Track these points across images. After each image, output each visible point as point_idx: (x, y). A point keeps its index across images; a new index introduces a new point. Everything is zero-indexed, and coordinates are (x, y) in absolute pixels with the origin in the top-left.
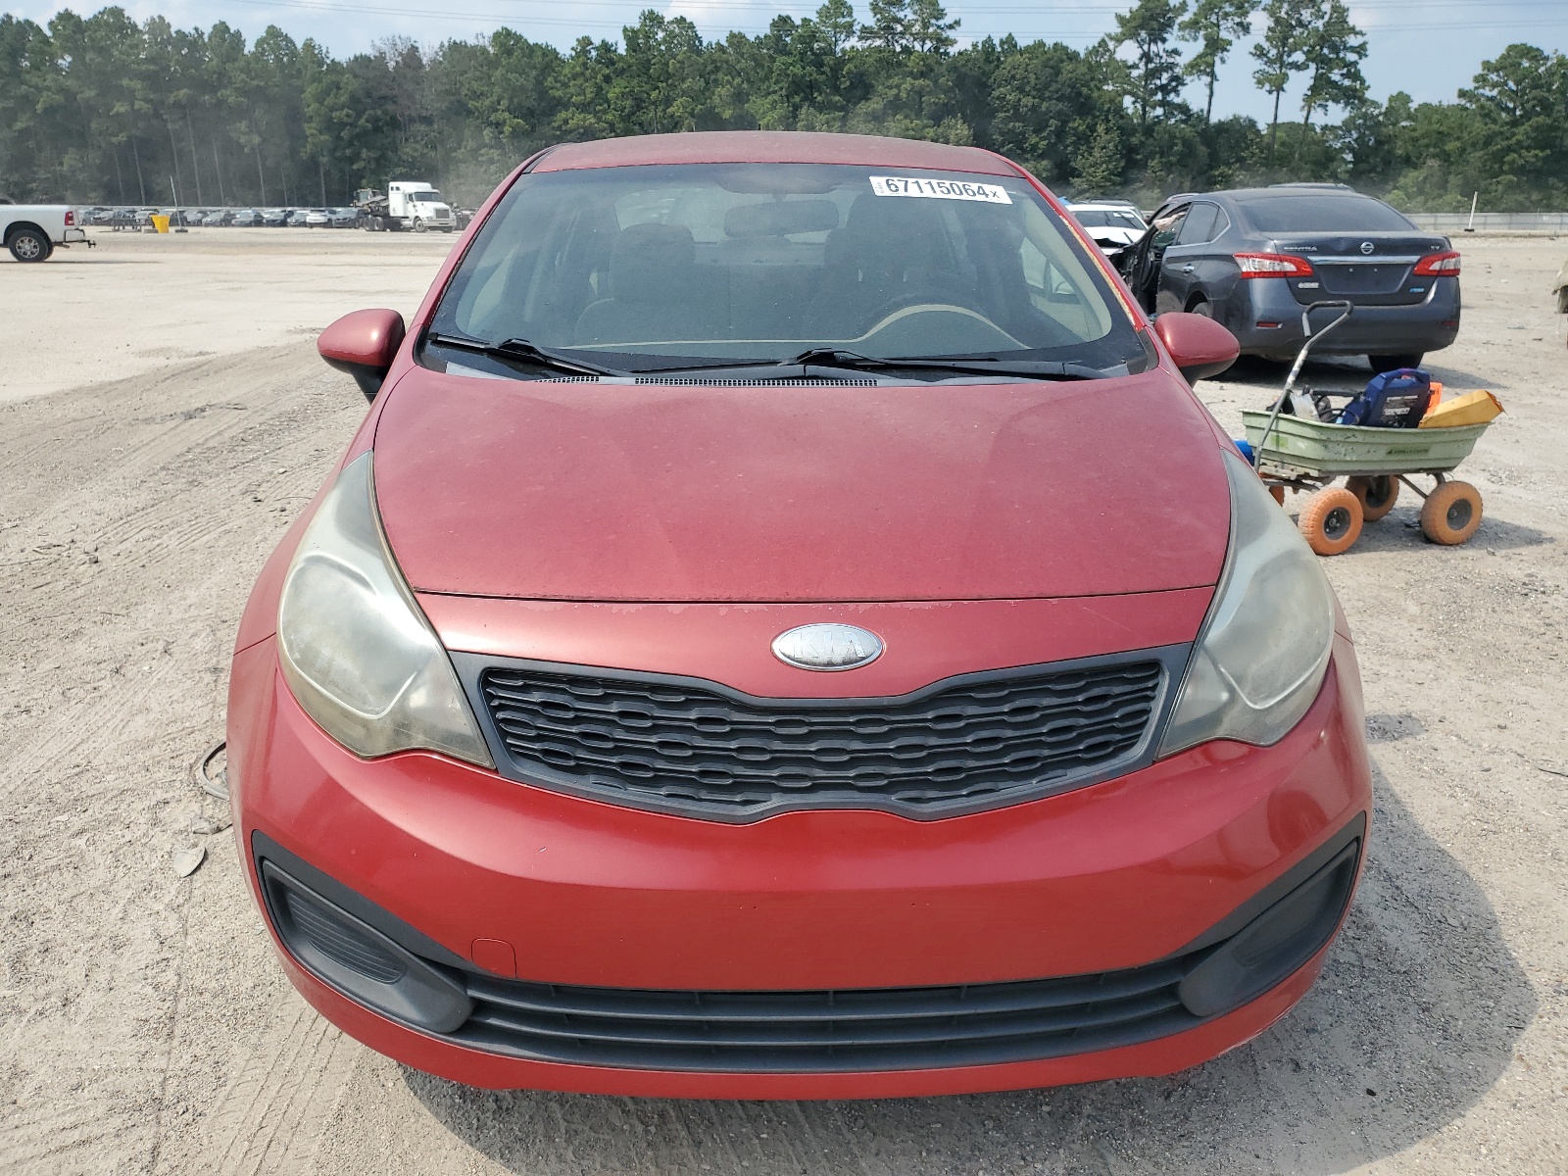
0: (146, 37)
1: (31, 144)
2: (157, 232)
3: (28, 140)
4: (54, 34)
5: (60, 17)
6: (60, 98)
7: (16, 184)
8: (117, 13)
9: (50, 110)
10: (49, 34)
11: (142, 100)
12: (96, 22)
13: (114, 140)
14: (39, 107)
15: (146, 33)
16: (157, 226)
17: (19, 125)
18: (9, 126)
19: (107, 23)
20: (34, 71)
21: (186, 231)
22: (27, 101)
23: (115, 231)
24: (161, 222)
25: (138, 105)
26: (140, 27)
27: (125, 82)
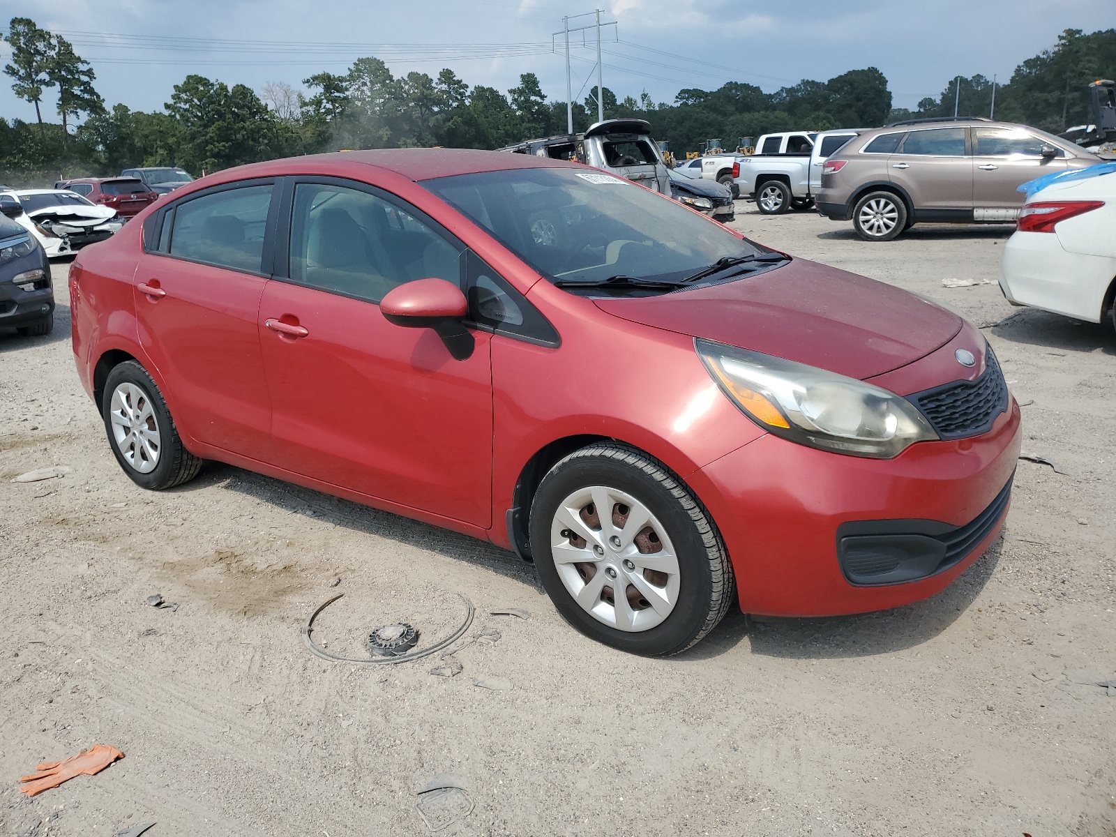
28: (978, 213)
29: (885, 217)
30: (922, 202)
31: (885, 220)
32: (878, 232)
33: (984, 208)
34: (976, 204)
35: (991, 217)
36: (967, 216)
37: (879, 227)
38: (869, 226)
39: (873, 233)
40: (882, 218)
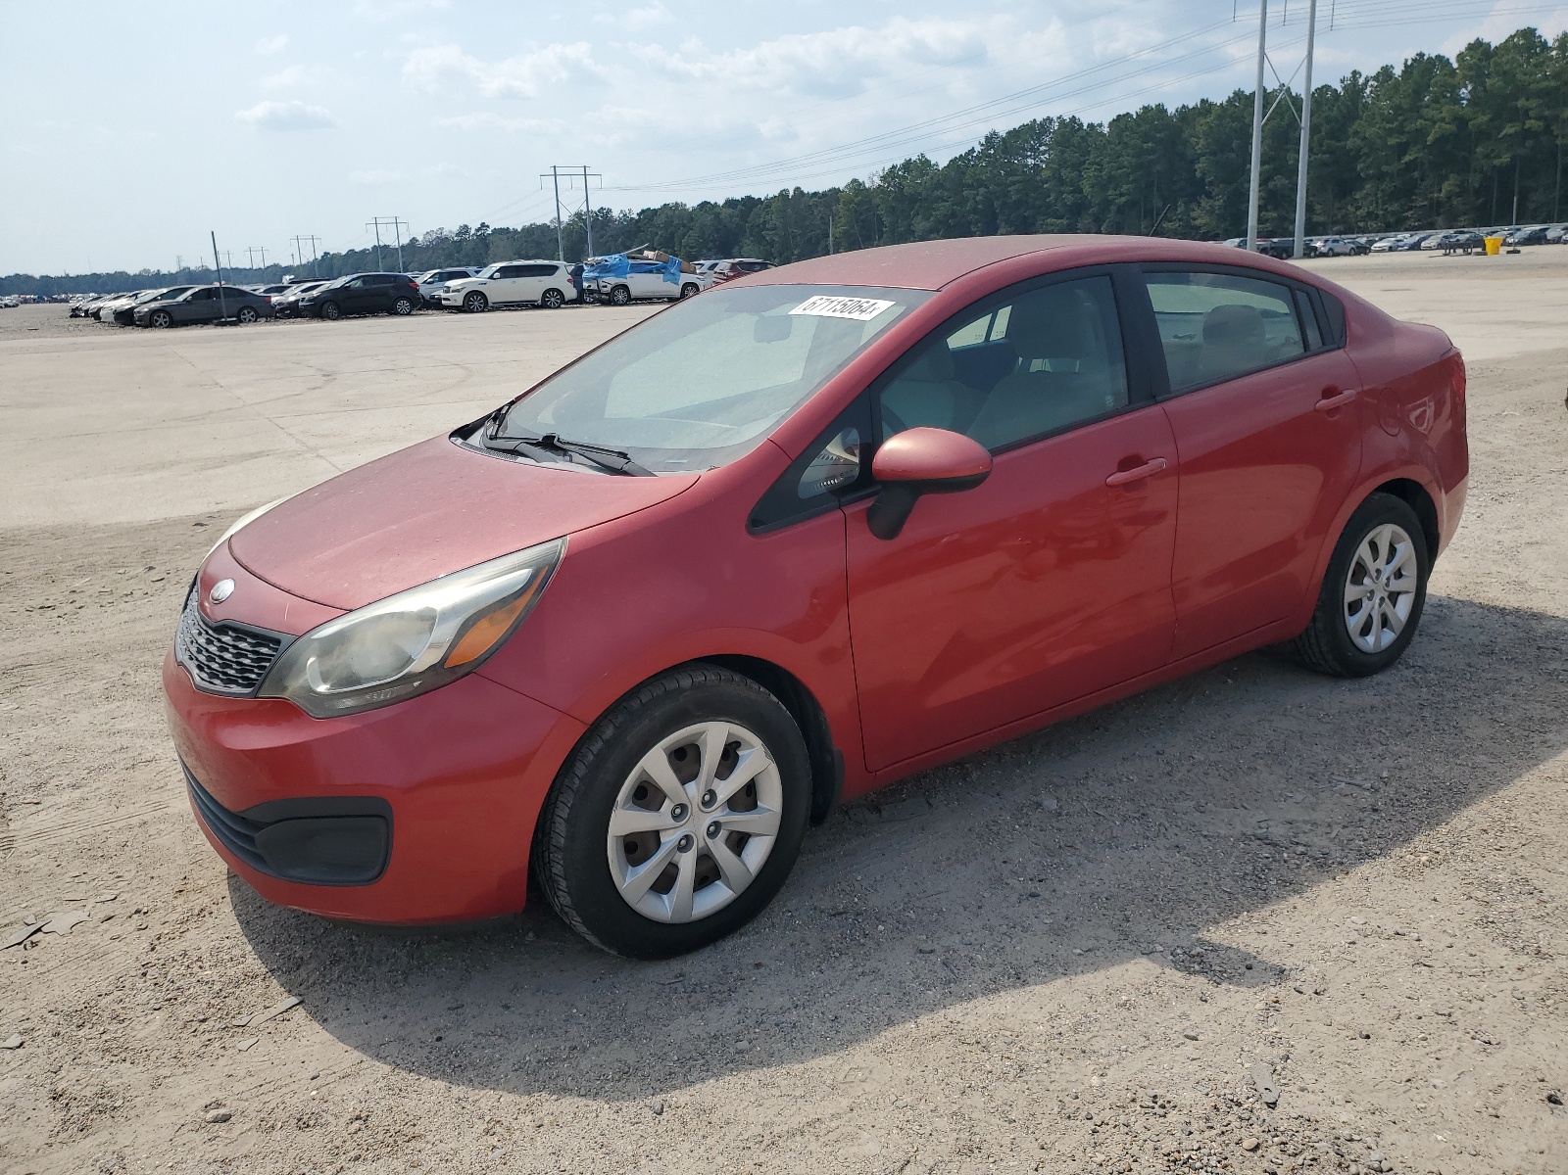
0: (1554, 53)
1: (1416, 174)
2: (1485, 254)
3: (1414, 171)
4: (1460, 65)
5: (1471, 47)
6: (1450, 128)
7: (1393, 213)
8: (1529, 34)
9: (1442, 140)
10: (1455, 65)
11: (1535, 119)
12: (1508, 46)
13: (1496, 162)
14: (1430, 139)
15: (1555, 49)
16: (1488, 249)
17: (1407, 158)
18: (1399, 160)
19: (1516, 45)
20: (1433, 105)
21: (1519, 252)
22: (1421, 134)
23: (1445, 255)
24: (1493, 244)
25: (1529, 124)
26: (1550, 44)
27: (1521, 103)
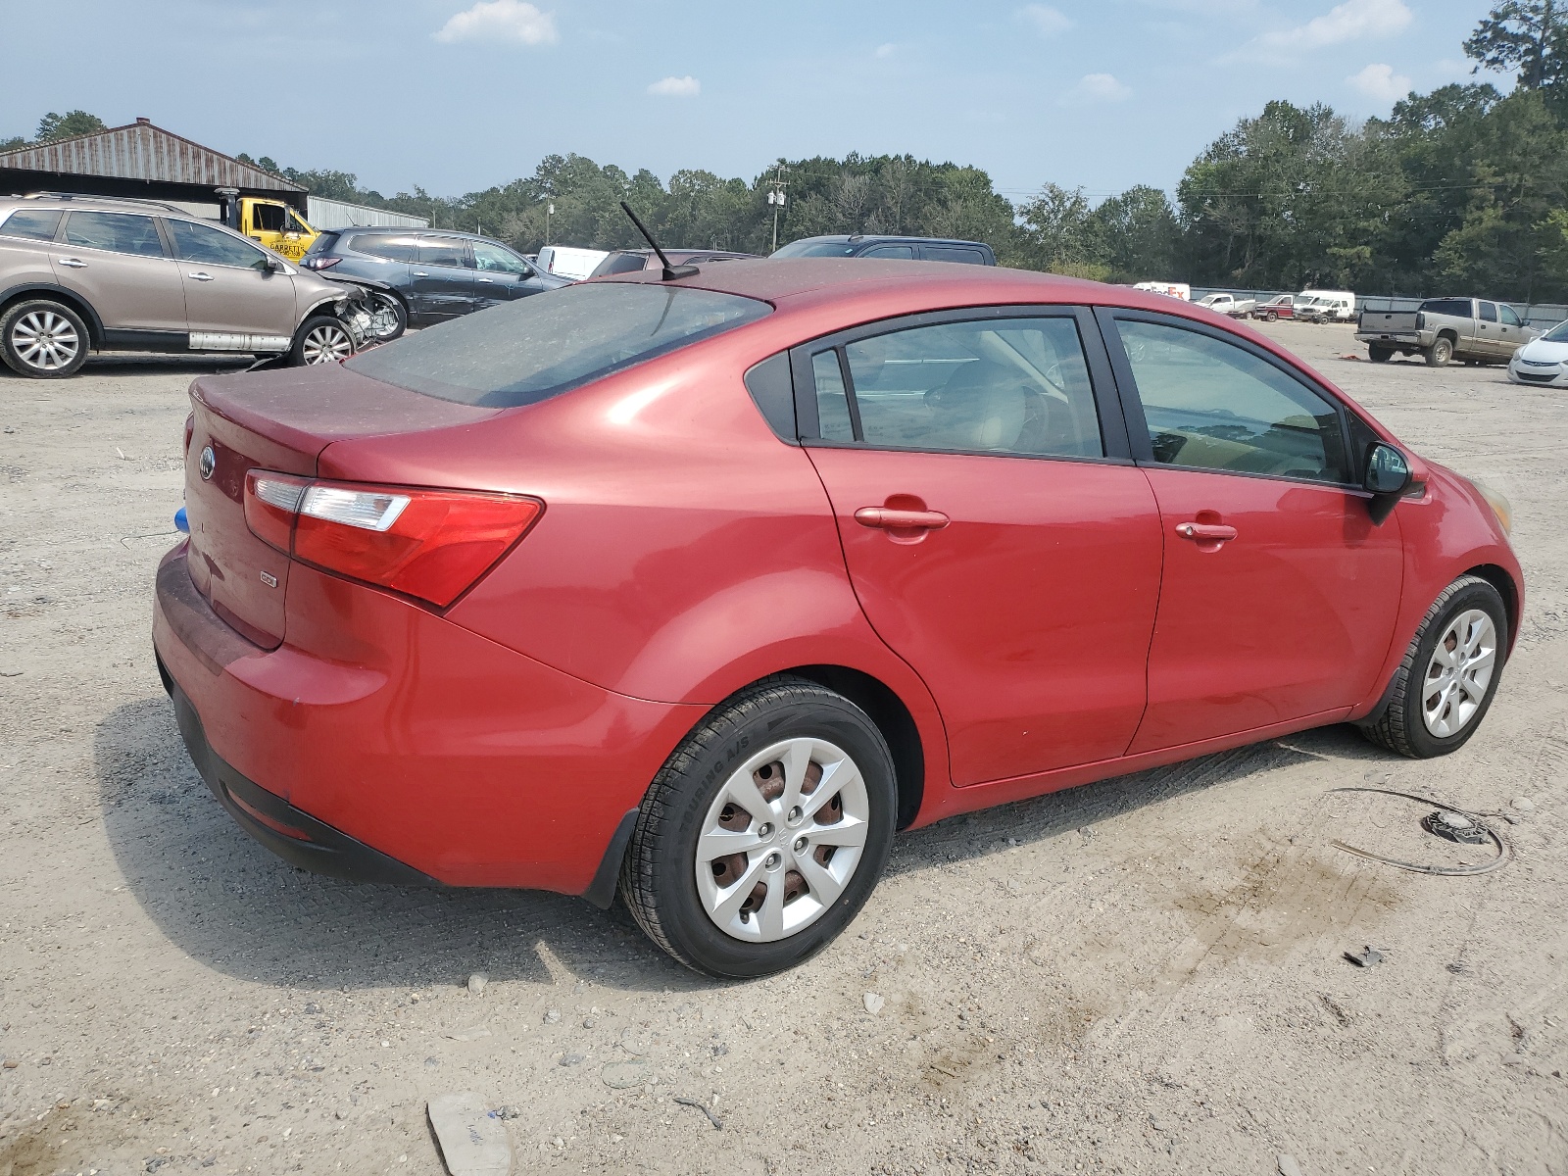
28: (196, 339)
29: (56, 341)
30: (115, 320)
31: (57, 345)
32: (47, 363)
33: (203, 332)
34: (192, 326)
35: (212, 345)
36: (180, 342)
37: (49, 355)
38: (30, 356)
39: (40, 365)
40: (52, 343)
